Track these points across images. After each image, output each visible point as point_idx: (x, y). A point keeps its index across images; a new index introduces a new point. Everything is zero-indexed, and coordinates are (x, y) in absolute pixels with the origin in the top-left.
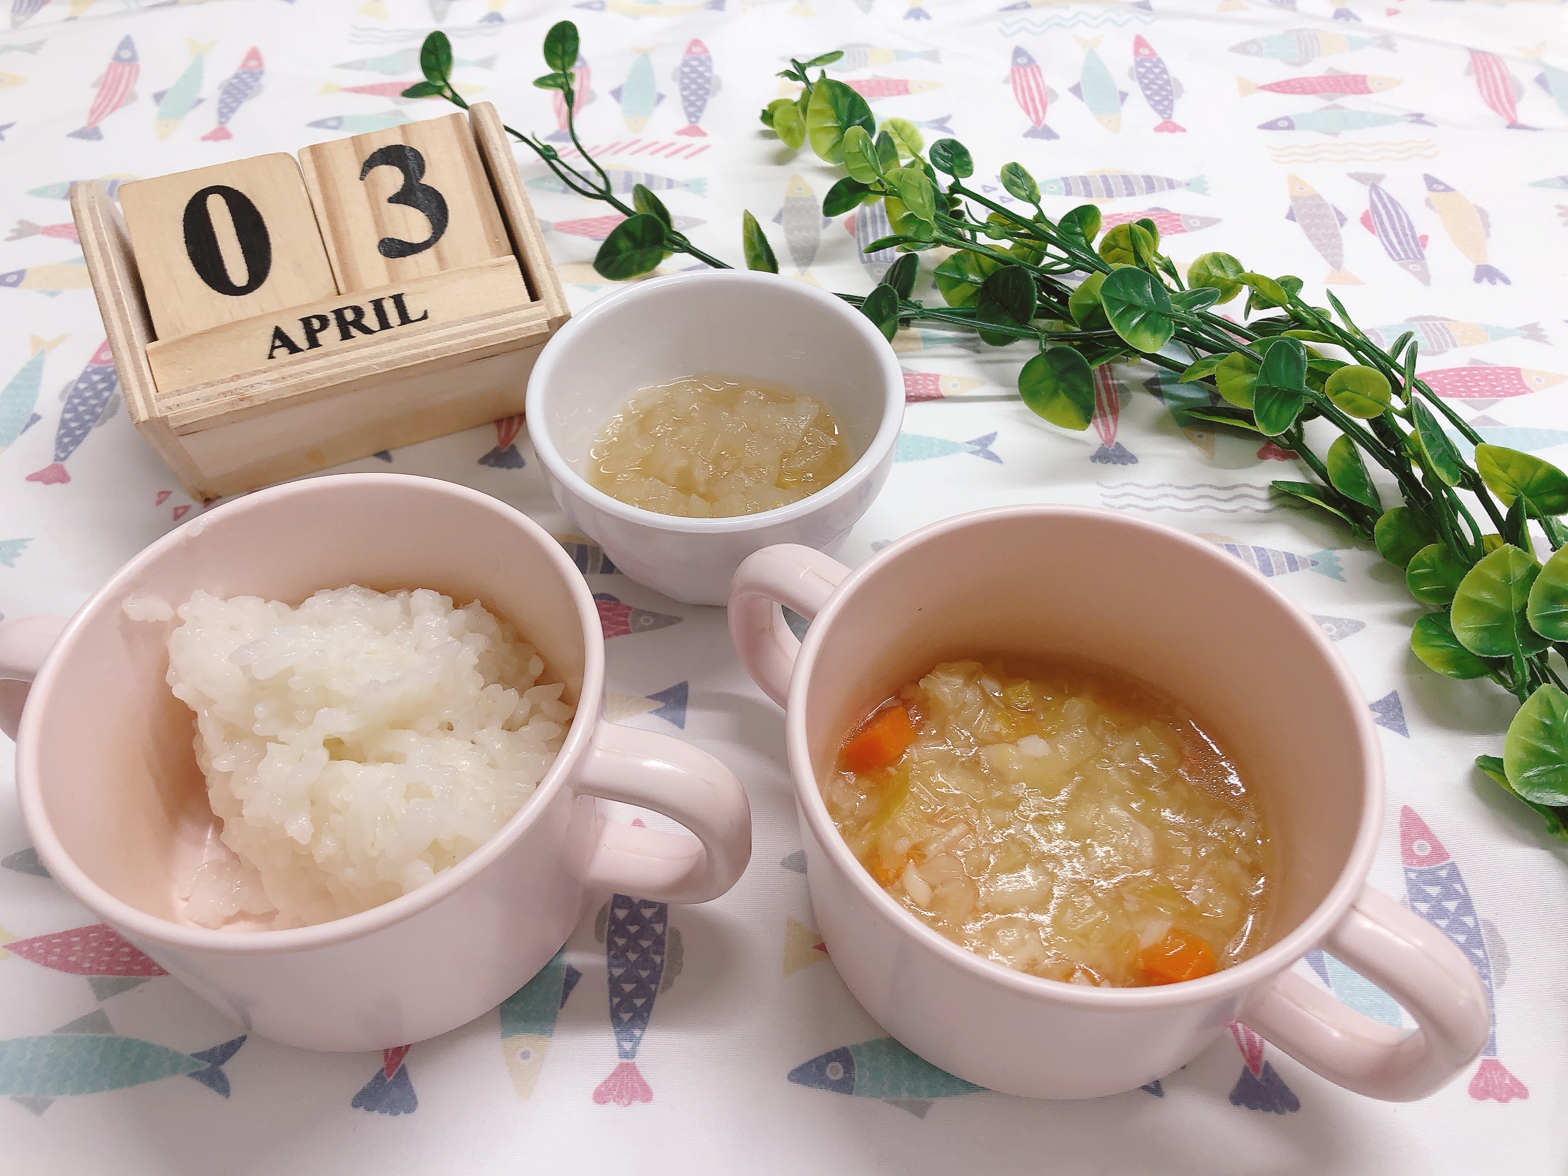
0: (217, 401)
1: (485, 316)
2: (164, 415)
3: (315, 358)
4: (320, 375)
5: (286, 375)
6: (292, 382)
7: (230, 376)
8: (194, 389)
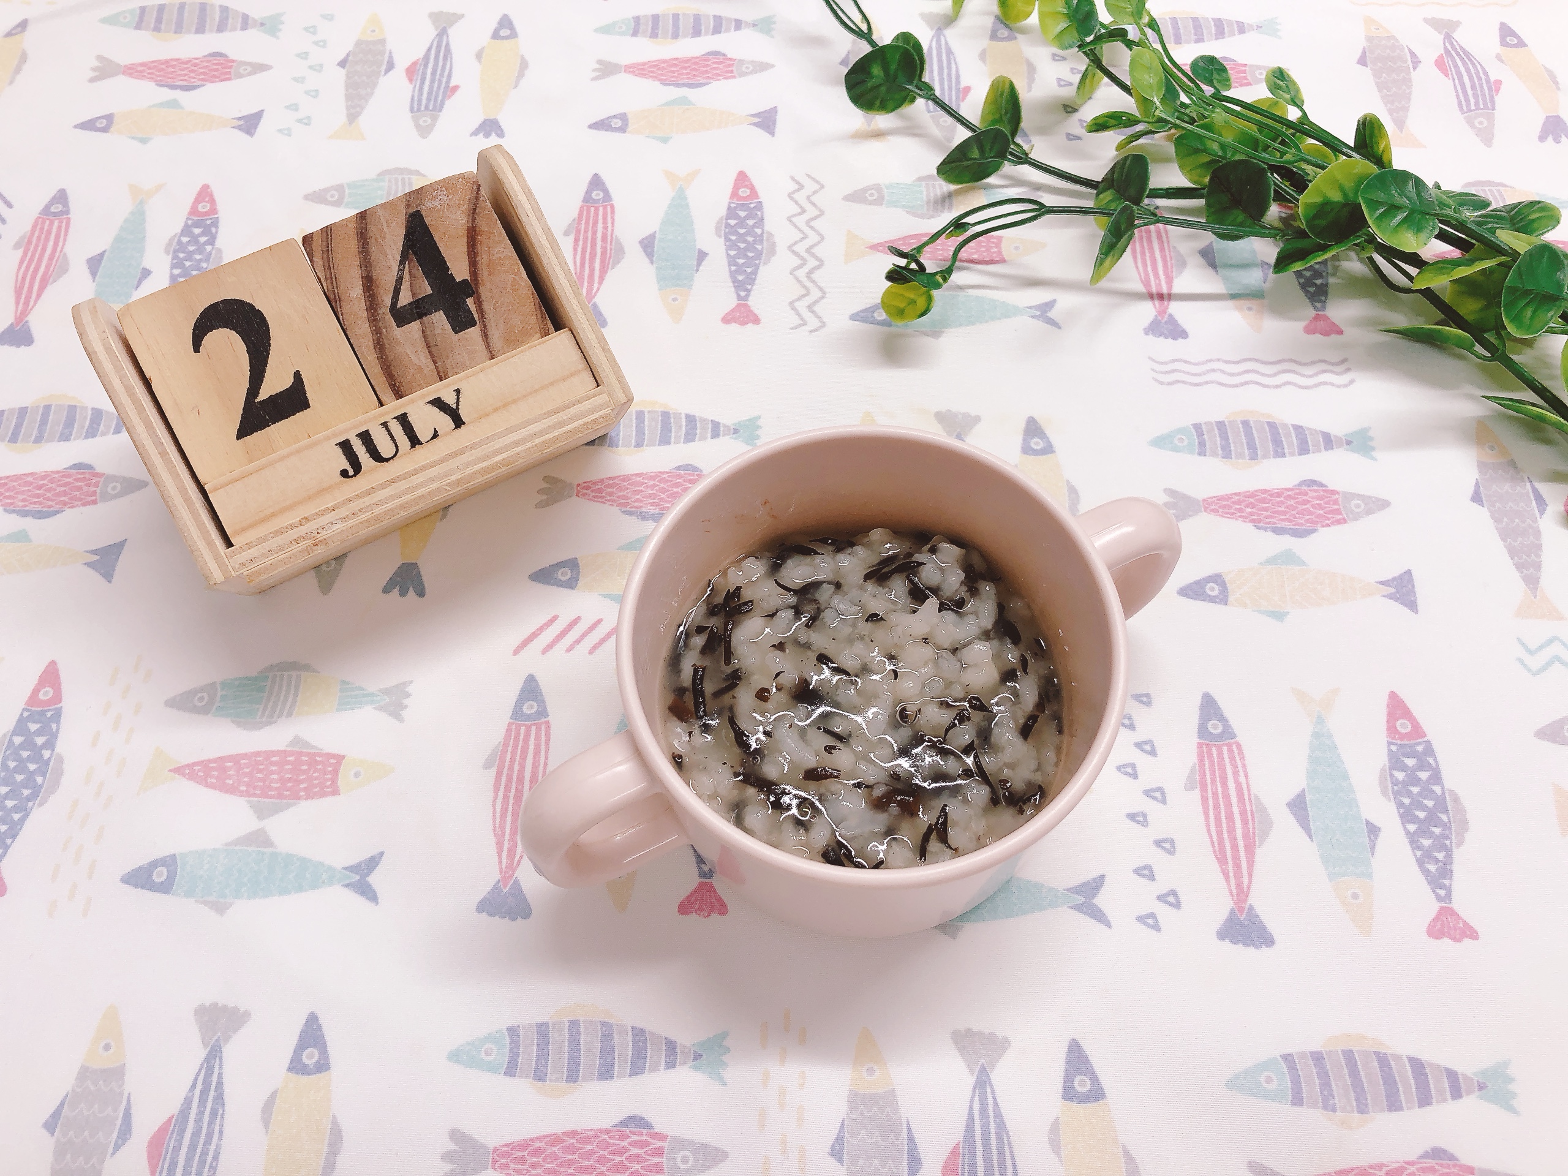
0: (290, 550)
1: (549, 414)
2: (237, 573)
3: (383, 486)
4: (390, 506)
5: (356, 510)
6: (363, 517)
7: (298, 519)
8: (263, 540)
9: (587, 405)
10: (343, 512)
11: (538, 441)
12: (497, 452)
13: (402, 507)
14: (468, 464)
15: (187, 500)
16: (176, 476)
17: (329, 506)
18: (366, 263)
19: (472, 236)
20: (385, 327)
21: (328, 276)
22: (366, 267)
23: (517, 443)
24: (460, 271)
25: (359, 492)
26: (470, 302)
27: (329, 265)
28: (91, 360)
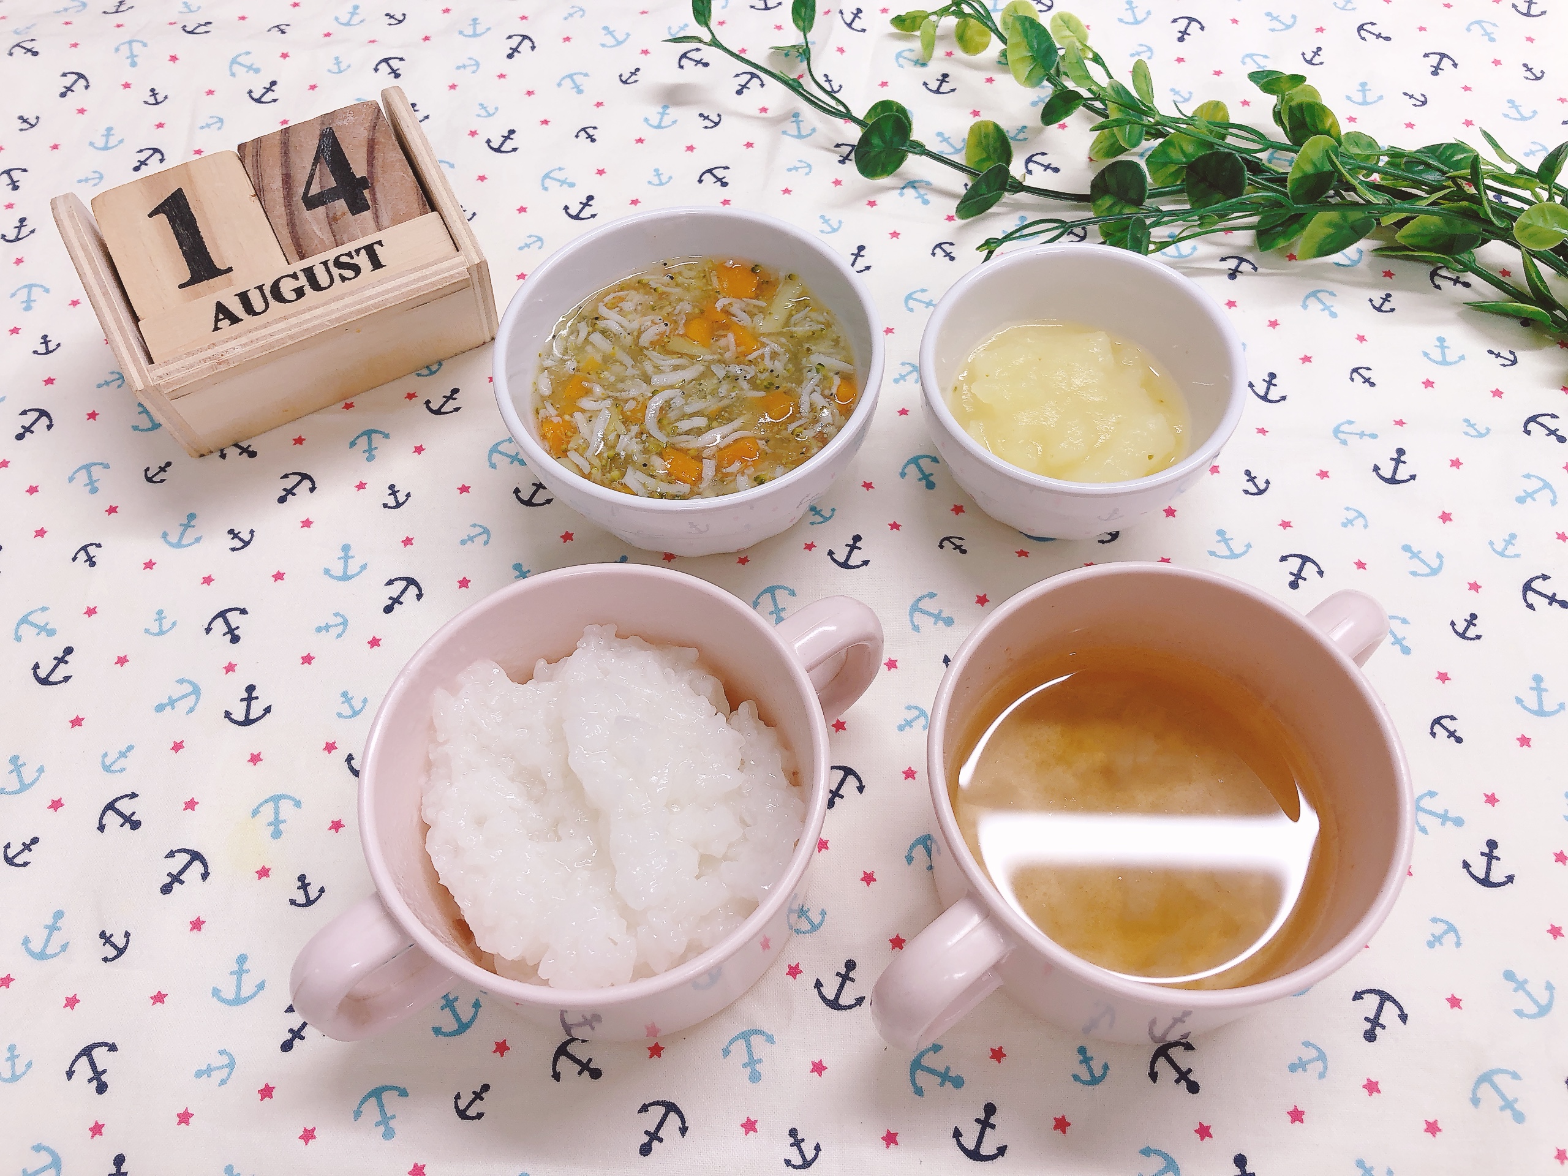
18: (286, 162)
19: (371, 146)
20: (298, 211)
21: (256, 173)
22: (286, 167)
24: (359, 169)
26: (366, 193)
27: (257, 165)
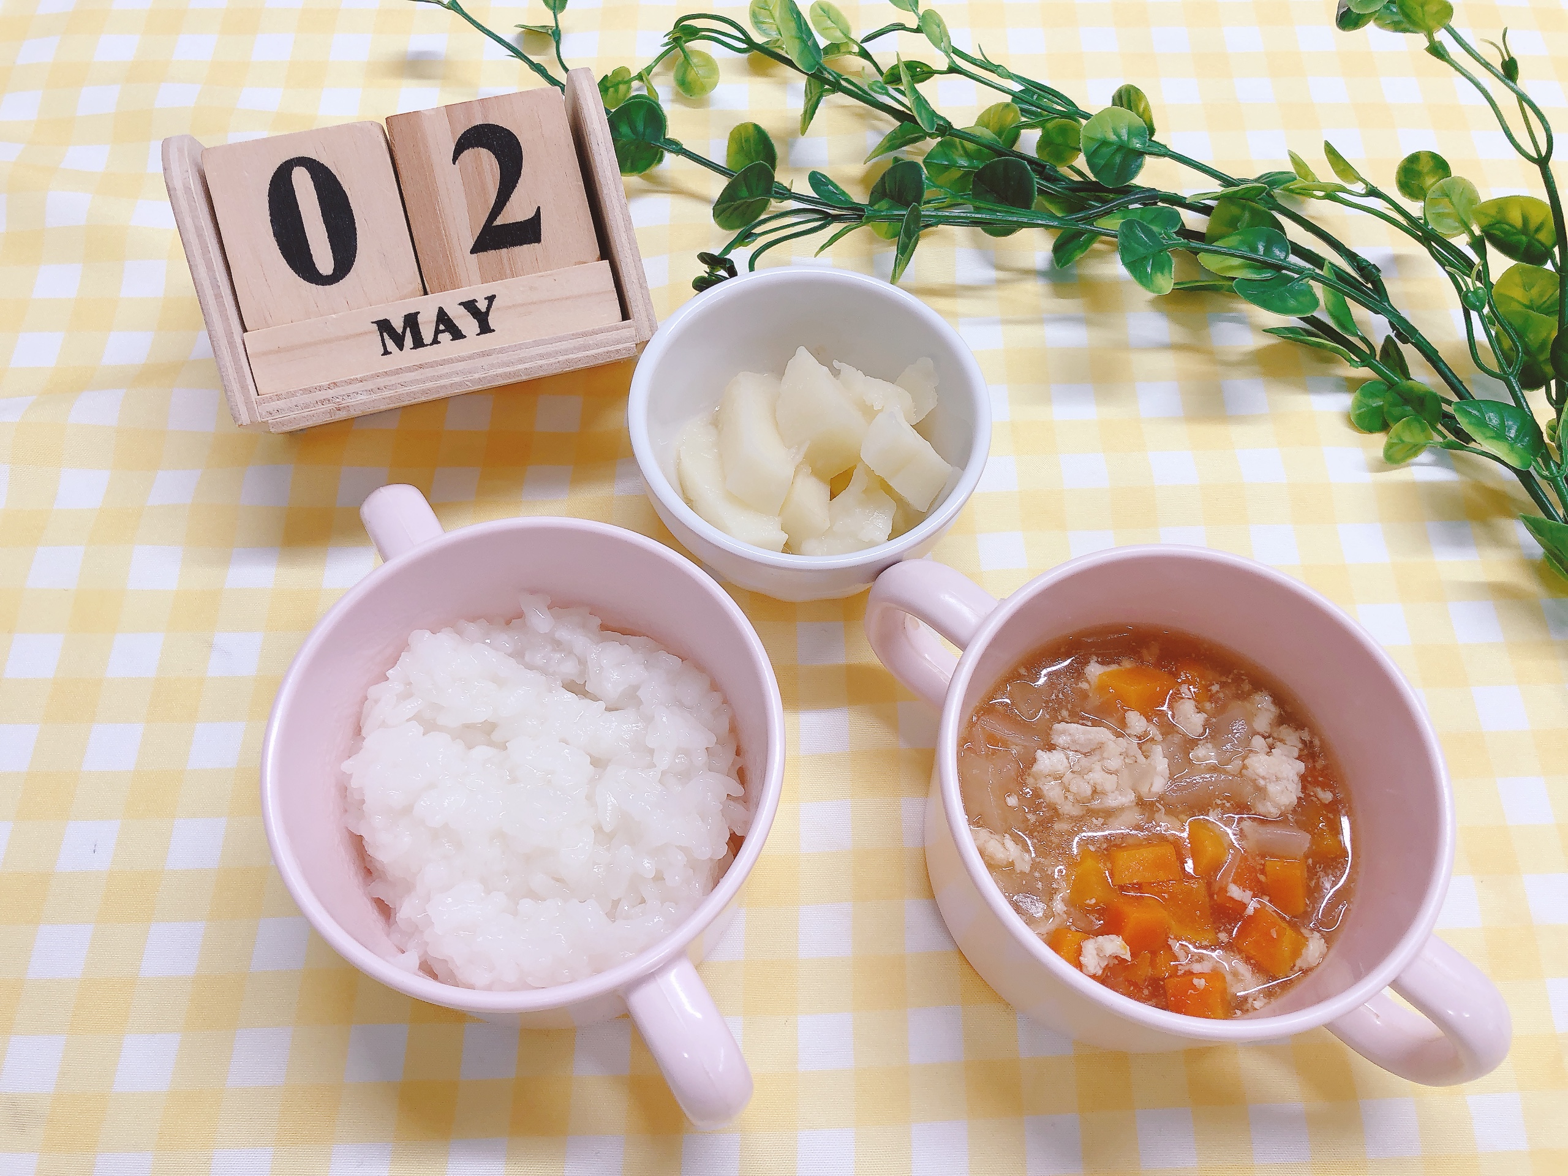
0: (314, 408)
1: (576, 336)
2: (262, 420)
3: (409, 369)
4: (414, 388)
5: (382, 385)
6: (387, 393)
7: (328, 383)
8: (294, 394)
9: (614, 335)
10: (370, 385)
11: (561, 358)
12: (521, 361)
13: (424, 392)
14: (492, 366)
15: (231, 344)
16: (225, 319)
17: (356, 377)
23: (542, 356)
25: (388, 370)
28: (170, 196)
